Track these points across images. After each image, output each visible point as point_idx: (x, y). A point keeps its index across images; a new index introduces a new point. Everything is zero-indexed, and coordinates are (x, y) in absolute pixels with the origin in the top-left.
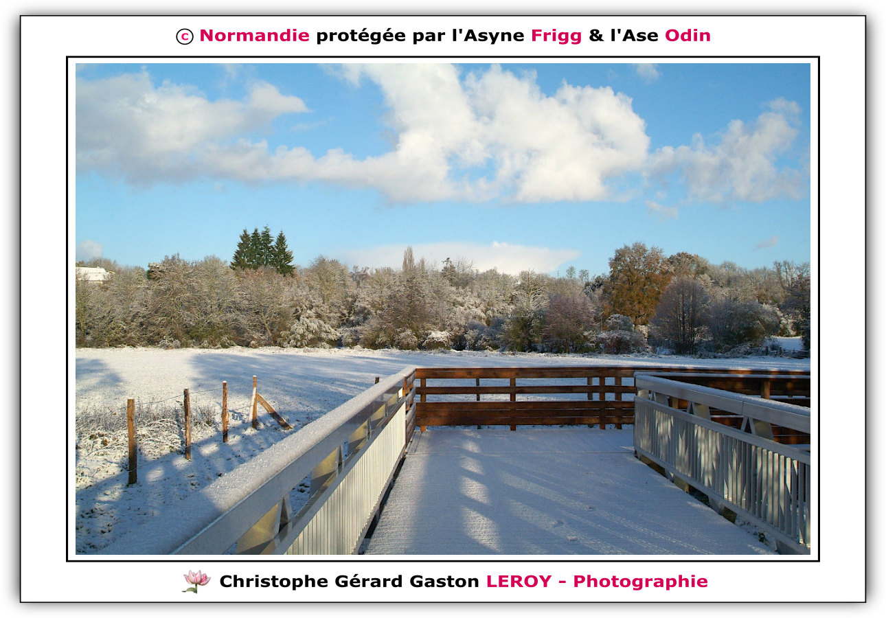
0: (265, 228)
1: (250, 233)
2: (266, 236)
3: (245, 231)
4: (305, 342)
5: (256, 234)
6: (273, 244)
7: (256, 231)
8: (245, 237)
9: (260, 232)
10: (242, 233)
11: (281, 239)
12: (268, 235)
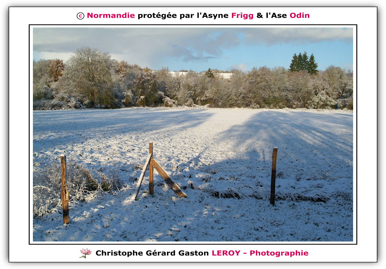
0: (305, 52)
1: (297, 55)
2: (305, 56)
4: (319, 106)
5: (300, 56)
6: (308, 60)
7: (300, 54)
8: (295, 57)
9: (302, 54)
10: (294, 55)
11: (312, 58)
12: (306, 56)
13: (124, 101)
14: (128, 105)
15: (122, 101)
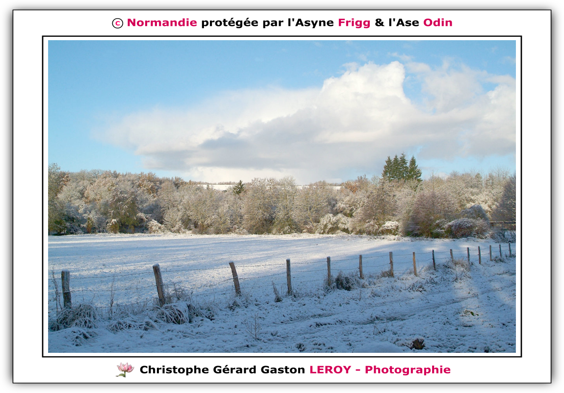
0: (403, 154)
1: (392, 159)
2: (403, 161)
3: (389, 158)
5: (396, 159)
6: (408, 165)
7: (396, 157)
8: (389, 161)
9: (399, 158)
10: (387, 159)
11: (413, 162)
12: (404, 159)
13: (85, 225)
14: (91, 230)
15: (82, 225)
